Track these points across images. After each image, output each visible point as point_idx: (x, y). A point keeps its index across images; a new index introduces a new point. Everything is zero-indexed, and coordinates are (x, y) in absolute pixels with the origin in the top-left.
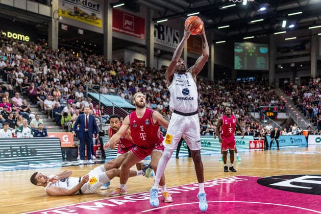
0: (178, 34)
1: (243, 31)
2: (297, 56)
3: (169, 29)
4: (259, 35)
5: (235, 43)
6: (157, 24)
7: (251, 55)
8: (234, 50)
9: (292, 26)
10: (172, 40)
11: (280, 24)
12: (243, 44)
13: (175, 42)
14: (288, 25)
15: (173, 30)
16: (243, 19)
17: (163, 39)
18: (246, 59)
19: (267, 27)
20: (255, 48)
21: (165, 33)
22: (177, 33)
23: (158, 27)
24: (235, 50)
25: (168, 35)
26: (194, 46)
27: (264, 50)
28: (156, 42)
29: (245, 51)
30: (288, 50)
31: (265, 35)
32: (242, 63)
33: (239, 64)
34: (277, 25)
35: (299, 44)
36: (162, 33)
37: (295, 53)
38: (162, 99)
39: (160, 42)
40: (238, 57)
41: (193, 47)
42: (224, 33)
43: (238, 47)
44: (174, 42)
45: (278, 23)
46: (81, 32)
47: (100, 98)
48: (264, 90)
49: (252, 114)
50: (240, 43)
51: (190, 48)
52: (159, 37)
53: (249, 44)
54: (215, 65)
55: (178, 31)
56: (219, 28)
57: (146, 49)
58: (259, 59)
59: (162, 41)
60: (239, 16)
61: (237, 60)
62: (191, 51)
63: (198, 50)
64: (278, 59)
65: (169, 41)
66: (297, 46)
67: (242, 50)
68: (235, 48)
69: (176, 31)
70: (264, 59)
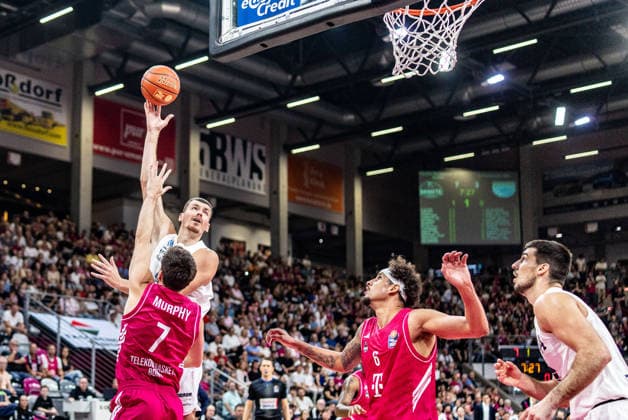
0: (264, 154)
1: (442, 140)
2: (601, 203)
3: (239, 142)
4: (488, 147)
5: (422, 174)
6: (208, 132)
7: (467, 202)
8: (418, 192)
9: (583, 121)
10: (246, 171)
11: (546, 118)
12: (442, 175)
13: (255, 175)
14: (570, 118)
15: (249, 144)
16: (440, 108)
17: (224, 169)
18: (452, 214)
19: (510, 126)
20: (477, 185)
21: (228, 154)
22: (260, 153)
23: (209, 138)
24: (422, 192)
25: (237, 159)
26: (306, 184)
27: (503, 189)
28: (204, 178)
29: (450, 192)
30: (576, 185)
31: (506, 149)
32: (442, 225)
33: (435, 229)
34: (539, 119)
35: (606, 169)
36: (221, 153)
37: (598, 194)
38: (221, 327)
39: (215, 177)
40: (430, 210)
41: (304, 188)
42: (389, 148)
43: (430, 183)
44: (251, 177)
45: (540, 116)
46: (15, 159)
47: (59, 326)
48: (509, 300)
49: (477, 368)
50: (435, 173)
51: (294, 190)
52: (213, 166)
53: (460, 176)
54: (365, 233)
55: (263, 148)
56: (375, 134)
57: (179, 197)
58: (489, 213)
59: (222, 174)
60: (430, 102)
61: (427, 218)
62: (299, 198)
63: (317, 196)
64: (547, 211)
65: (239, 174)
66: (600, 175)
67: (440, 192)
68: (421, 186)
69: (257, 147)
70: (507, 213)
